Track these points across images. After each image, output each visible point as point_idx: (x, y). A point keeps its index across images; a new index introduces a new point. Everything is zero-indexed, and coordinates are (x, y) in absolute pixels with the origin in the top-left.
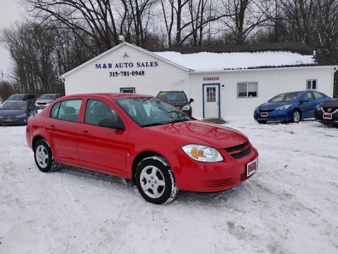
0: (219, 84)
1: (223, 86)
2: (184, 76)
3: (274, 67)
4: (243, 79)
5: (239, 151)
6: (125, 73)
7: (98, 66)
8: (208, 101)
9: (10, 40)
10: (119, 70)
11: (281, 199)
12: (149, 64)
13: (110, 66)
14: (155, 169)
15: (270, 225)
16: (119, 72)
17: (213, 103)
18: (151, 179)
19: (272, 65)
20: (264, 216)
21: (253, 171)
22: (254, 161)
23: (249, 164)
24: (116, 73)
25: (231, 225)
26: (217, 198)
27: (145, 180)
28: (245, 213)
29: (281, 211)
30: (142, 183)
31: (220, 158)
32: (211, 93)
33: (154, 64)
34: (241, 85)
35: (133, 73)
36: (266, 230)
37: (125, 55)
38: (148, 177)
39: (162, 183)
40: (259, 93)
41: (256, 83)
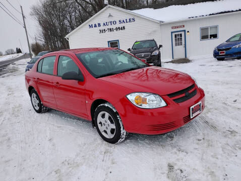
0: (185, 31)
1: (188, 32)
2: (156, 27)
3: (233, 11)
4: (205, 24)
5: (184, 95)
6: (110, 29)
7: (91, 26)
8: (176, 45)
9: (38, 14)
10: (106, 28)
11: (225, 136)
12: (128, 20)
13: (99, 25)
14: (107, 115)
15: (208, 168)
16: (106, 29)
17: (180, 46)
18: (105, 123)
19: (230, 10)
20: (204, 157)
21: (198, 112)
22: (199, 103)
23: (193, 107)
24: (104, 30)
25: (171, 167)
26: (164, 137)
27: (100, 123)
28: (187, 153)
29: (223, 150)
30: (99, 125)
31: (163, 104)
32: (178, 38)
33: (132, 20)
34: (204, 30)
35: (117, 29)
36: (204, 175)
37: (110, 16)
38: (103, 120)
39: (113, 126)
40: (219, 35)
41: (216, 27)
